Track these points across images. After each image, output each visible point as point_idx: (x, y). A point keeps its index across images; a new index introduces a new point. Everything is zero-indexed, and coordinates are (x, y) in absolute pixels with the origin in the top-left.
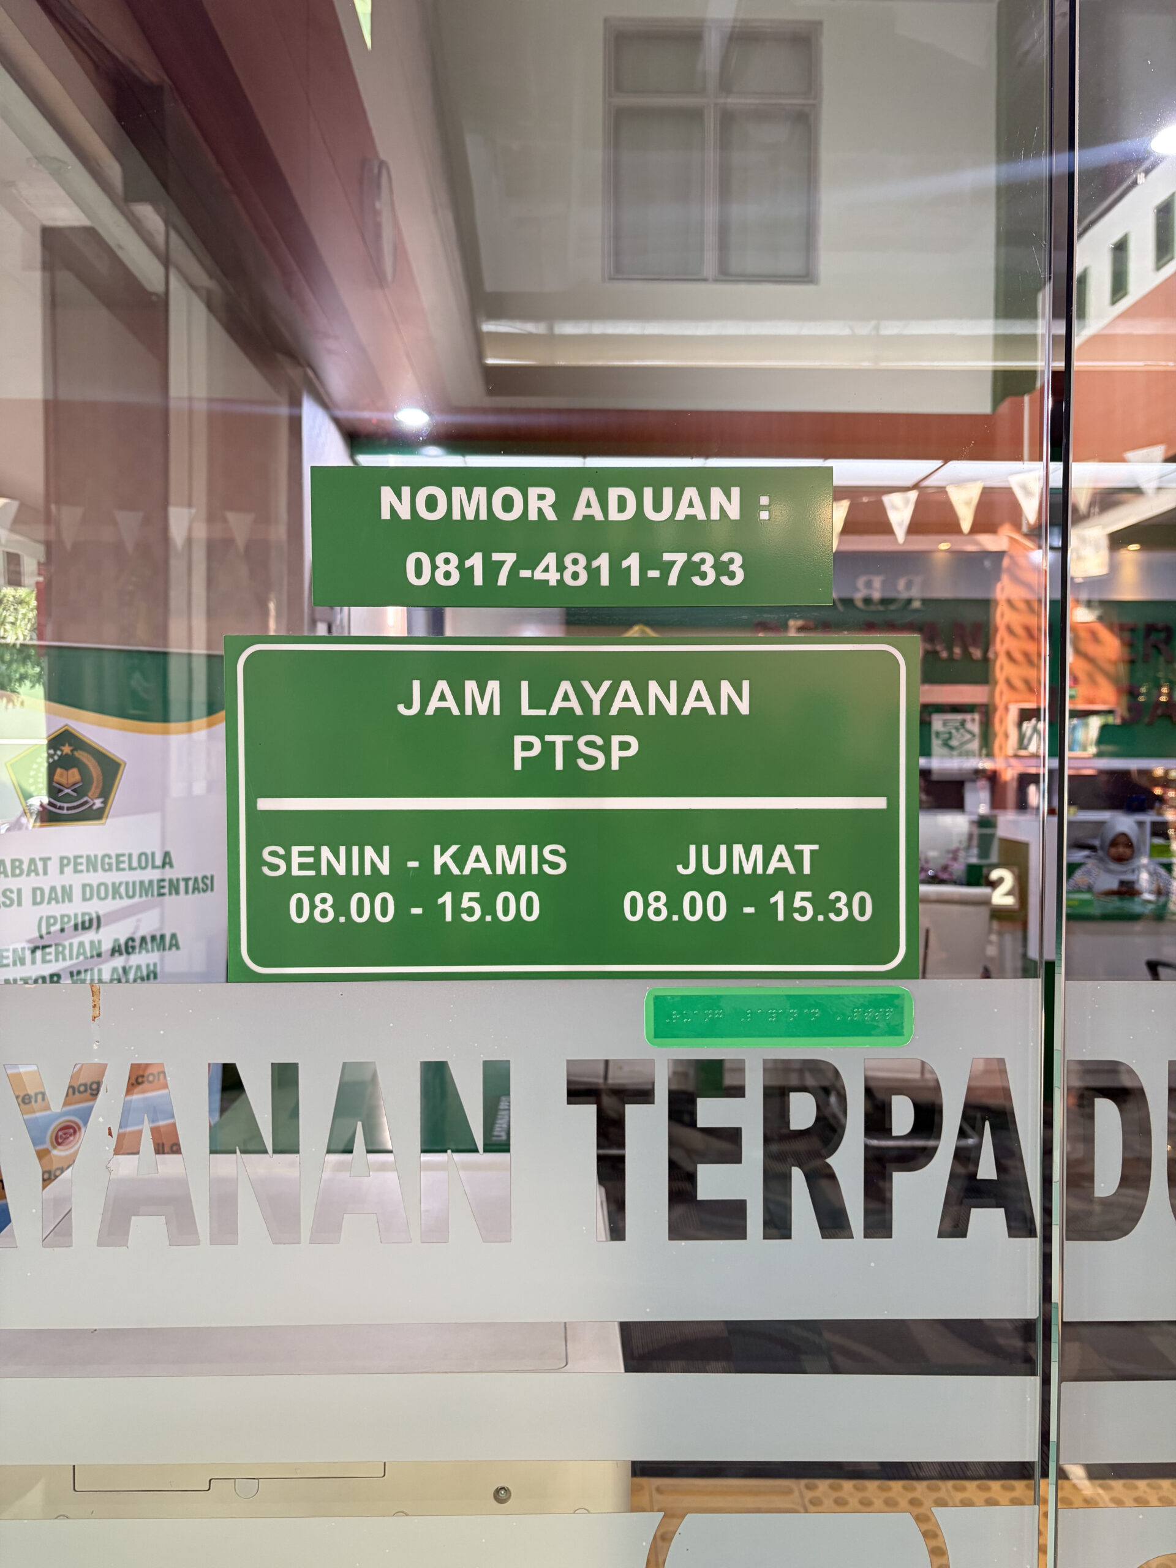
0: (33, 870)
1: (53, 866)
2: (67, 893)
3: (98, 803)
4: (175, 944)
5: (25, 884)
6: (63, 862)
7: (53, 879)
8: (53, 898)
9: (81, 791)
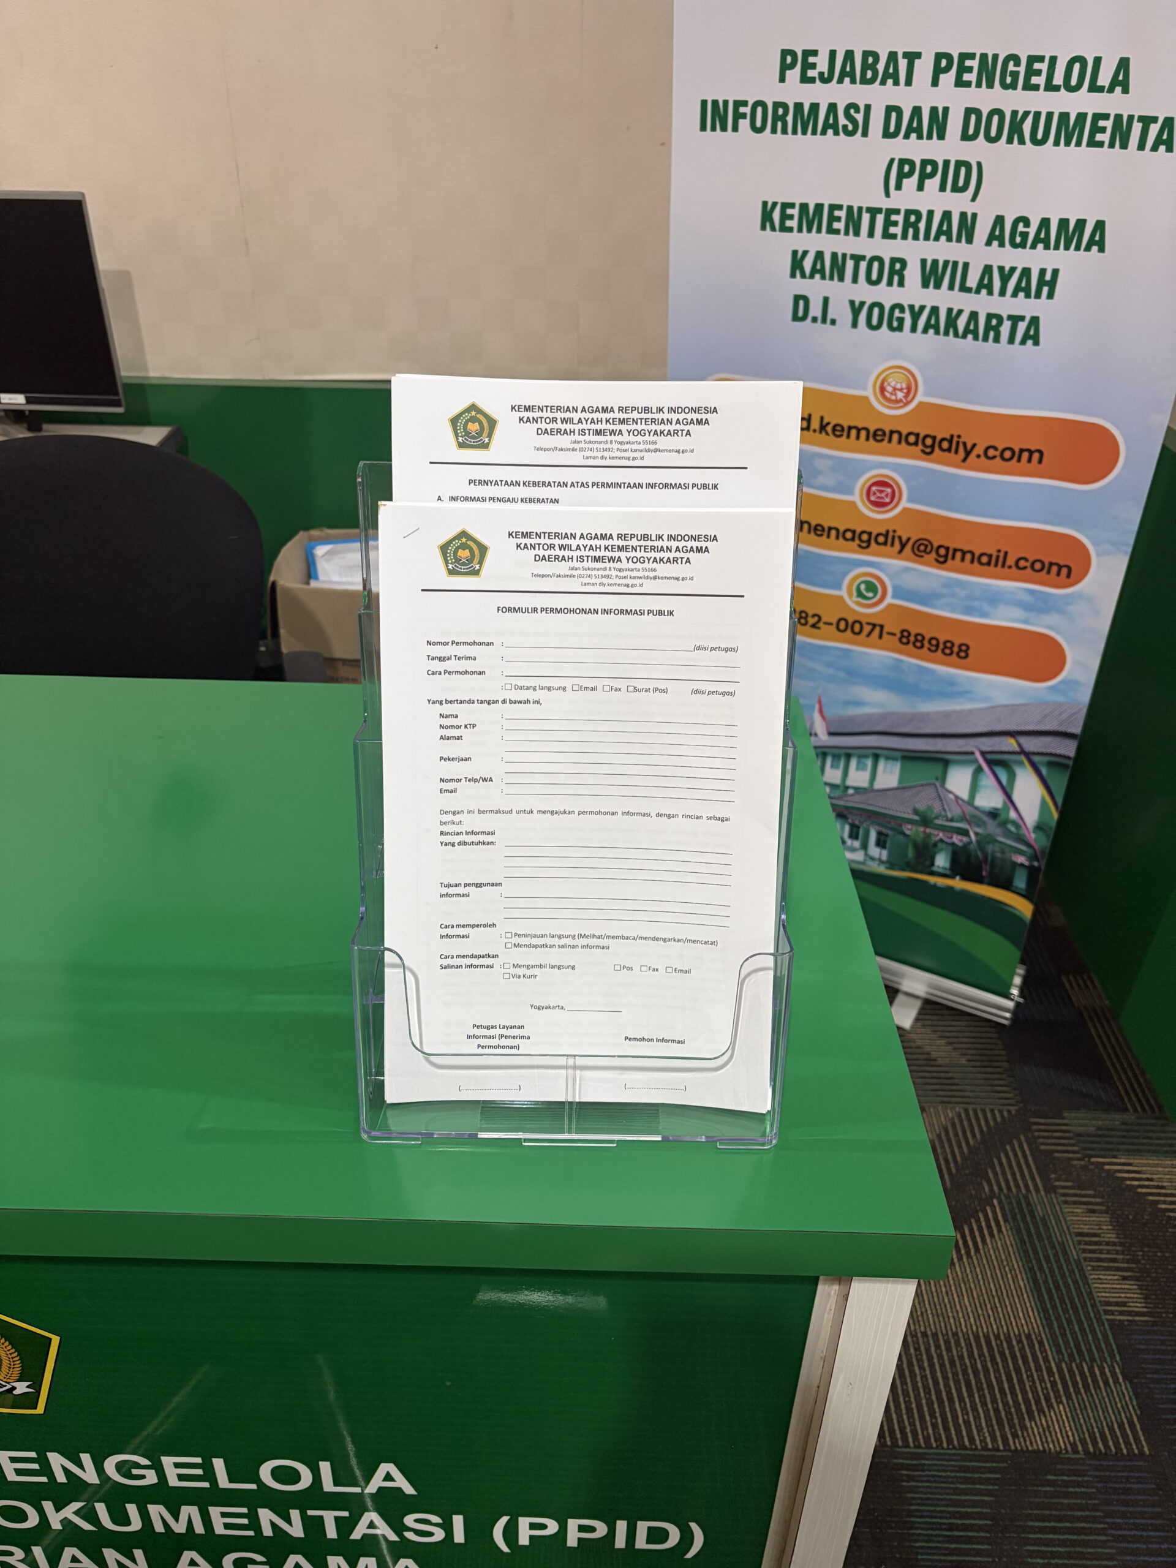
1: (924, 68)
4: (1098, 240)
5: (878, 97)
7: (920, 94)
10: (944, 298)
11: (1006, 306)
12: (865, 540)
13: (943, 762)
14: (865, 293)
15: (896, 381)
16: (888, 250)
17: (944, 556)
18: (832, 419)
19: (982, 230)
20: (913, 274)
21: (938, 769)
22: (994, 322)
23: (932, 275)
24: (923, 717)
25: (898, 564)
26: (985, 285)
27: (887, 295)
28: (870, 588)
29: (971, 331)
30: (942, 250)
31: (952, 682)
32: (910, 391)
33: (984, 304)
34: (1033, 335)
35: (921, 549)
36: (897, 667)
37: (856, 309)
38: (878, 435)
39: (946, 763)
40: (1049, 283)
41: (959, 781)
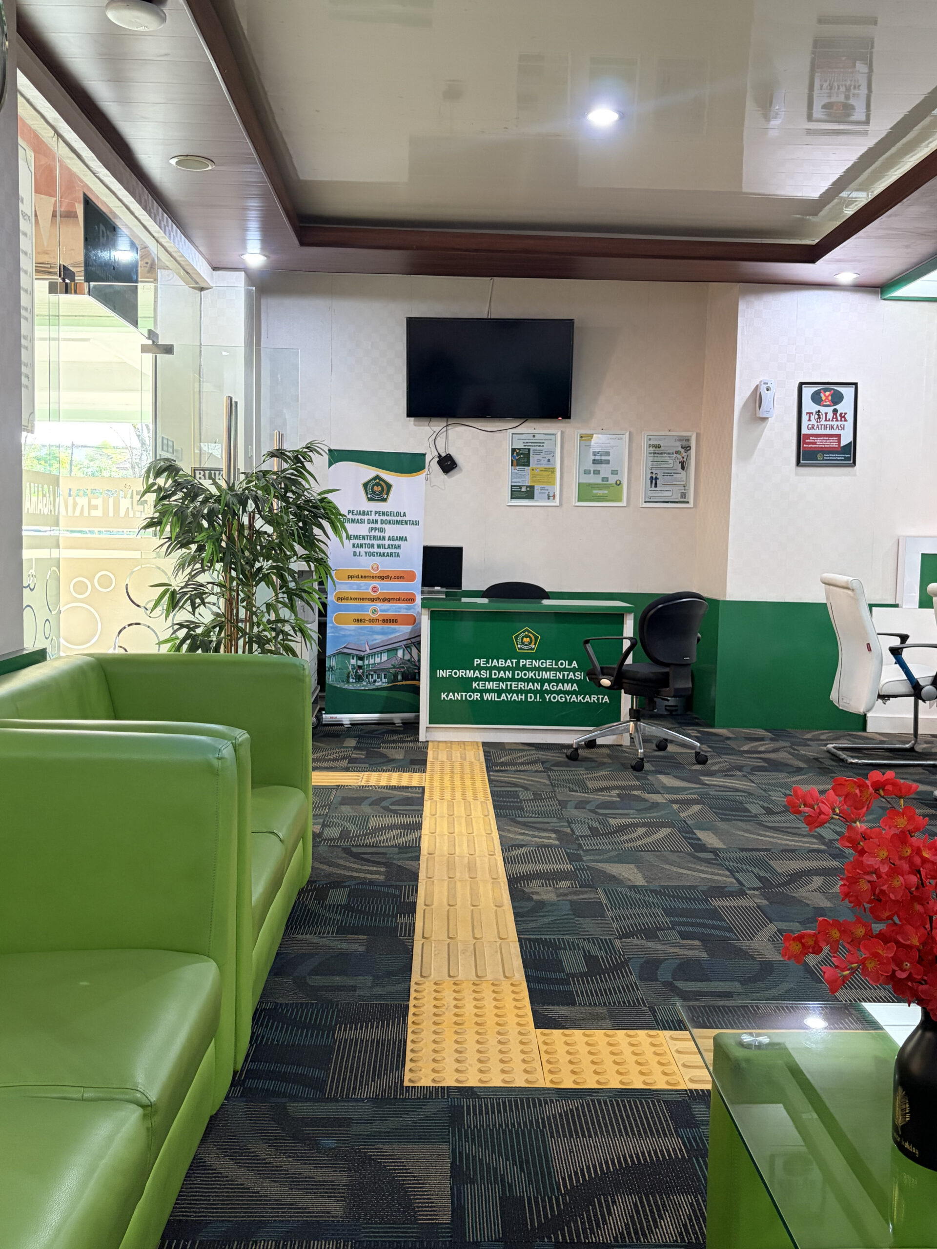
0: (368, 514)
1: (373, 513)
2: (377, 522)
3: (385, 496)
4: (406, 540)
5: (366, 518)
6: (376, 513)
7: (373, 517)
8: (373, 522)
9: (381, 492)
10: (382, 550)
11: (393, 551)
12: (372, 600)
13: (396, 649)
14: (367, 550)
15: (375, 566)
16: (371, 542)
17: (389, 600)
18: (363, 575)
19: (387, 539)
20: (376, 546)
21: (394, 652)
22: (391, 554)
23: (379, 546)
24: (391, 639)
25: (380, 604)
26: (389, 547)
27: (372, 550)
28: (375, 611)
29: (388, 555)
30: (380, 542)
31: (395, 629)
32: (378, 568)
33: (389, 551)
34: (398, 556)
35: (384, 600)
36: (383, 628)
37: (366, 553)
38: (373, 577)
39: (397, 650)
40: (399, 547)
41: (400, 653)
